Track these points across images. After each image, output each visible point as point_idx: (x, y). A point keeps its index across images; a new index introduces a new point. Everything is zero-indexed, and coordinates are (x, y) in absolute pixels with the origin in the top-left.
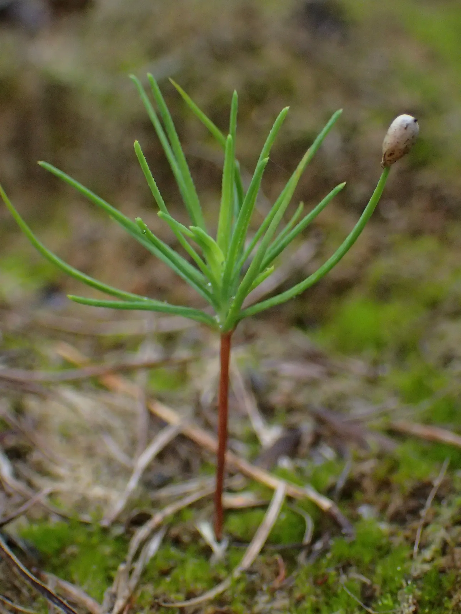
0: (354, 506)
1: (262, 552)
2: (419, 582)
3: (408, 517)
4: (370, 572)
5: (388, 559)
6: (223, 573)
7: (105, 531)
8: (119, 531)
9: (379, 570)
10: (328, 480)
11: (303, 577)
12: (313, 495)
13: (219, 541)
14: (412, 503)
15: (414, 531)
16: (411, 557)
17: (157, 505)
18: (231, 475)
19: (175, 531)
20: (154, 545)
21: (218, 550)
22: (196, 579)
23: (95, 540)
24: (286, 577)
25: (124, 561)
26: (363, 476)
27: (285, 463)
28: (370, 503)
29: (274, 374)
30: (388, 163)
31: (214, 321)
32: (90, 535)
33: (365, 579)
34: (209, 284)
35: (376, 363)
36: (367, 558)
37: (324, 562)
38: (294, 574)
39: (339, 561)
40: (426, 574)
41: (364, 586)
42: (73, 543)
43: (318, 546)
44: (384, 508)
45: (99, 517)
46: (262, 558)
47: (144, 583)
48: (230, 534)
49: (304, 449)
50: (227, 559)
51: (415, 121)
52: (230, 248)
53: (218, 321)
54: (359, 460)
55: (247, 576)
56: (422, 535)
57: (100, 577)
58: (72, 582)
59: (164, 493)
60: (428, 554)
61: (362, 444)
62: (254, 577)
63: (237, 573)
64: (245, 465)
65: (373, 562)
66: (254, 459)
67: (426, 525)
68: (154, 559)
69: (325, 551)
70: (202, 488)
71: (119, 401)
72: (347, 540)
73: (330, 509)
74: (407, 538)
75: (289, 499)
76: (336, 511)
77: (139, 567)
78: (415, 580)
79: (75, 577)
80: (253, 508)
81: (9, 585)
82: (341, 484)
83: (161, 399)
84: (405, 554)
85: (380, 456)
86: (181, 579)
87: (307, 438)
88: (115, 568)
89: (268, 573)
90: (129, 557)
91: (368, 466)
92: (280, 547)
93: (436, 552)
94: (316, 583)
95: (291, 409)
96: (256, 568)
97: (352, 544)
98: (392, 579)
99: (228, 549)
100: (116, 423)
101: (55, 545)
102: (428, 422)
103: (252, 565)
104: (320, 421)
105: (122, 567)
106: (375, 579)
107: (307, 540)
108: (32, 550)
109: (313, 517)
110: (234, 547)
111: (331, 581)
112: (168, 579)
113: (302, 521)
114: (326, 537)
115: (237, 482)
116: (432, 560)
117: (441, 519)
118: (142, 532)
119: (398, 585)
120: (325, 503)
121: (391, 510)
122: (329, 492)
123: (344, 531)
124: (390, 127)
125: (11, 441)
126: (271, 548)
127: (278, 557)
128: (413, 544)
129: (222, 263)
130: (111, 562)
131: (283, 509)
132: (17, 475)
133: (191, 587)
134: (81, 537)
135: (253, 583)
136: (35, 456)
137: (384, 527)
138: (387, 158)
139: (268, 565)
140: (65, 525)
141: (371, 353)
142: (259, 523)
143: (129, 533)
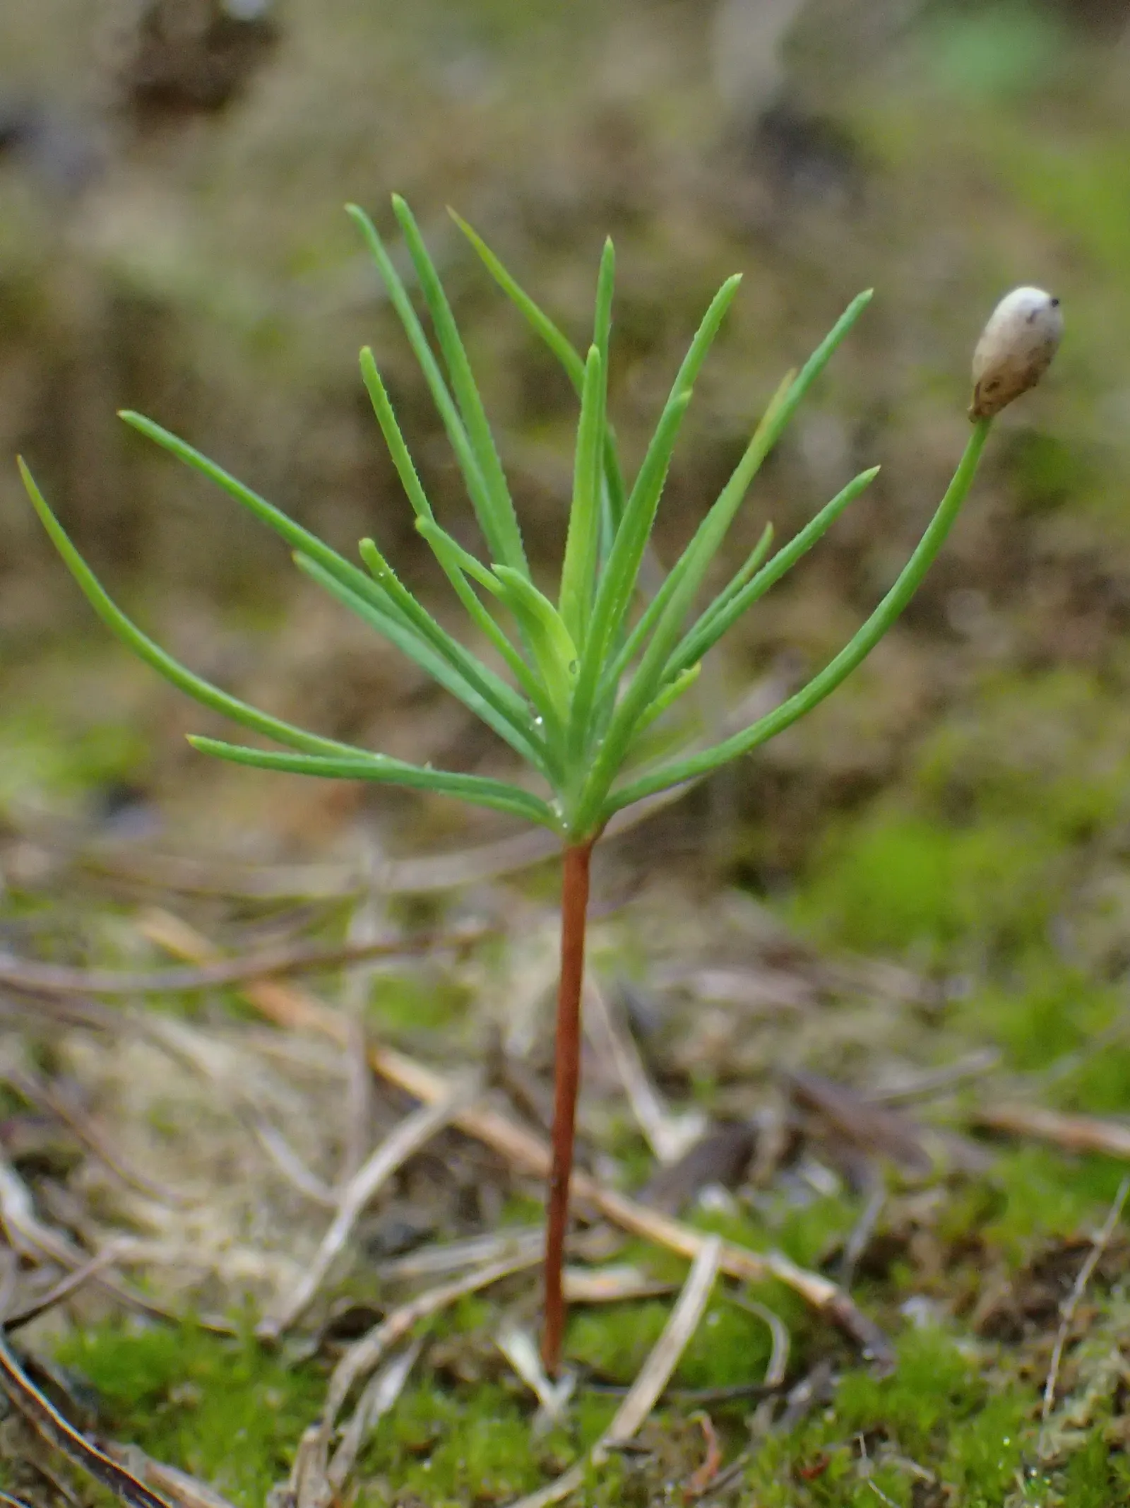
0: (893, 1299)
1: (661, 1404)
2: (1057, 1475)
3: (1029, 1327)
4: (932, 1453)
5: (979, 1424)
6: (564, 1455)
7: (267, 1349)
8: (302, 1349)
9: (956, 1448)
10: (825, 1241)
11: (765, 1462)
12: (787, 1271)
13: (552, 1378)
14: (1038, 1292)
15: (1043, 1358)
16: (1038, 1416)
17: (396, 1292)
18: (583, 1226)
19: (440, 1354)
20: (391, 1385)
21: (553, 1399)
22: (497, 1469)
23: (241, 1371)
24: (721, 1466)
25: (317, 1422)
26: (914, 1226)
27: (715, 1200)
28: (928, 1292)
29: (685, 995)
30: (986, 410)
31: (548, 813)
32: (230, 1361)
33: (918, 1471)
34: (539, 721)
35: (939, 974)
36: (926, 1421)
37: (818, 1428)
38: (743, 1458)
39: (856, 1426)
40: (1073, 1454)
41: (918, 1485)
42: (186, 1377)
43: (802, 1392)
44: (968, 1303)
45: (251, 1320)
46: (661, 1421)
47: (366, 1477)
48: (580, 1365)
49: (762, 1168)
50: (575, 1421)
51: (1055, 303)
52: (590, 625)
53: (559, 813)
54: (902, 1191)
55: (623, 1461)
56: (1062, 1366)
57: (256, 1460)
58: (186, 1470)
59: (413, 1265)
60: (1078, 1410)
61: (909, 1155)
62: (641, 1463)
63: (598, 1456)
64: (617, 1204)
65: (939, 1430)
66: (636, 1189)
67: (1072, 1344)
68: (390, 1416)
69: (821, 1404)
70: (510, 1253)
71: (297, 1050)
72: (873, 1377)
73: (830, 1300)
74: (1024, 1376)
75: (729, 1281)
76: (846, 1305)
77: (353, 1433)
78: (1048, 1469)
79: (194, 1459)
80: (639, 1301)
81: (26, 1473)
82: (857, 1245)
83: (406, 1048)
84: (1022, 1409)
85: (956, 1182)
86: (460, 1464)
87: (771, 1144)
88: (293, 1440)
89: (675, 1454)
90: (329, 1411)
91: (924, 1206)
92: (705, 1394)
93: (1098, 1404)
94: (798, 1477)
95: (729, 1078)
96: (645, 1443)
97: (886, 1386)
98: (991, 1468)
99: (574, 1399)
100: (291, 1103)
101: (142, 1381)
102: (1072, 1105)
103: (637, 1434)
104: (803, 1102)
105: (311, 1435)
106: (946, 1470)
107: (775, 1376)
108: (85, 1391)
109: (788, 1324)
110: (591, 1392)
111: (835, 1471)
112: (427, 1466)
113: (762, 1333)
114: (821, 1370)
115: (598, 1242)
116: (1090, 1423)
117: (1109, 1328)
118: (360, 1354)
119: (1004, 1482)
120: (820, 1289)
121: (986, 1306)
122: (829, 1266)
123: (868, 1354)
124: (991, 319)
125: (28, 1140)
126: (682, 1398)
127: (703, 1418)
128: (1042, 1388)
129: (572, 664)
130: (281, 1426)
131: (711, 1304)
132: (44, 1214)
133: (485, 1487)
134: (206, 1363)
135: (639, 1476)
136: (90, 1176)
137: (968, 1350)
138: (985, 396)
139: (676, 1437)
140: (168, 1336)
141: (926, 948)
142: (654, 1338)
143: (327, 1355)
